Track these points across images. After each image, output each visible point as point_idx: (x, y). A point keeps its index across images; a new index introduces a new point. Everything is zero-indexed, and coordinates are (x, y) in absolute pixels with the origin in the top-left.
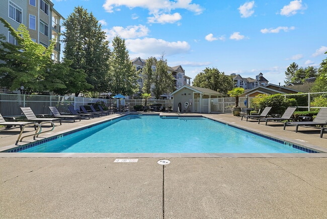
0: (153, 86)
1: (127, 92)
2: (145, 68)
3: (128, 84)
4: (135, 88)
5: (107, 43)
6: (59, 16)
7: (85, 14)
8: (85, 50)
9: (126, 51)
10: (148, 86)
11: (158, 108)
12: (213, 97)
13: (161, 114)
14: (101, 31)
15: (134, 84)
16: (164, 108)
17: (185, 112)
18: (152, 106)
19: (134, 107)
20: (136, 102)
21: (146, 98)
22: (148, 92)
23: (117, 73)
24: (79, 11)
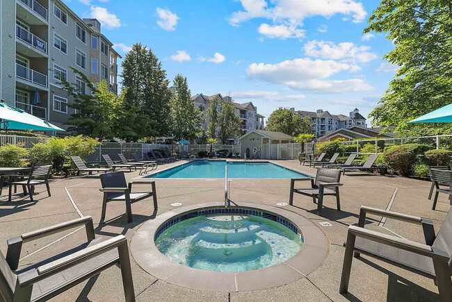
0: (218, 129)
1: (190, 136)
2: (209, 109)
3: (191, 127)
4: (198, 131)
5: (167, 82)
6: (116, 55)
7: (145, 51)
8: (145, 90)
9: (187, 91)
10: (213, 130)
11: (224, 154)
12: (284, 142)
13: (228, 160)
14: (161, 70)
15: (197, 128)
16: (231, 154)
17: (253, 158)
18: (218, 152)
19: (199, 153)
20: (200, 148)
21: (211, 143)
22: (213, 137)
23: (178, 116)
24: (137, 48)
